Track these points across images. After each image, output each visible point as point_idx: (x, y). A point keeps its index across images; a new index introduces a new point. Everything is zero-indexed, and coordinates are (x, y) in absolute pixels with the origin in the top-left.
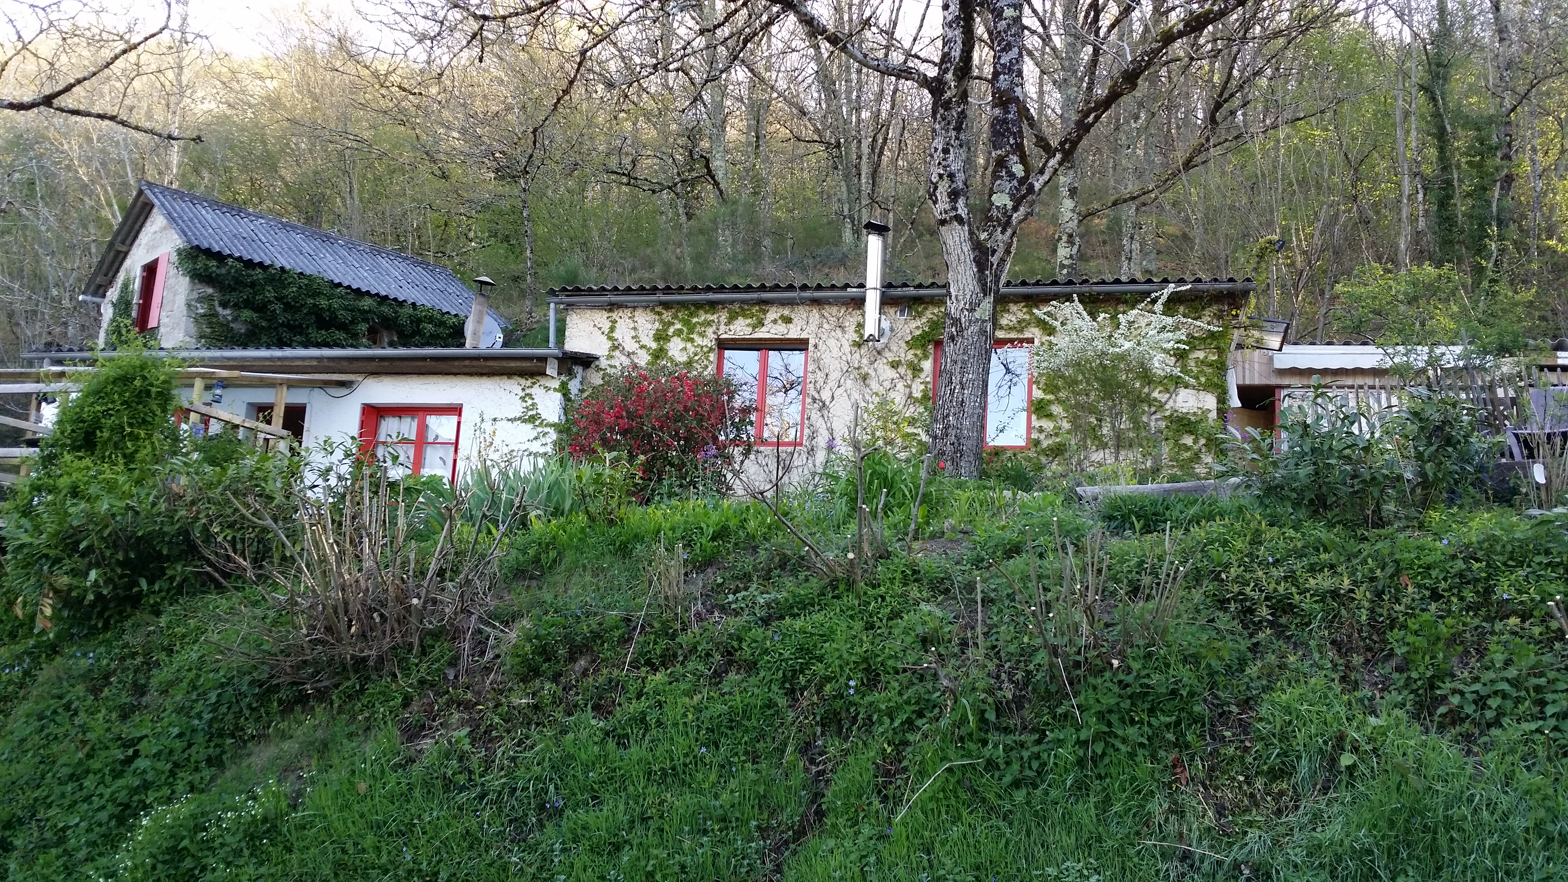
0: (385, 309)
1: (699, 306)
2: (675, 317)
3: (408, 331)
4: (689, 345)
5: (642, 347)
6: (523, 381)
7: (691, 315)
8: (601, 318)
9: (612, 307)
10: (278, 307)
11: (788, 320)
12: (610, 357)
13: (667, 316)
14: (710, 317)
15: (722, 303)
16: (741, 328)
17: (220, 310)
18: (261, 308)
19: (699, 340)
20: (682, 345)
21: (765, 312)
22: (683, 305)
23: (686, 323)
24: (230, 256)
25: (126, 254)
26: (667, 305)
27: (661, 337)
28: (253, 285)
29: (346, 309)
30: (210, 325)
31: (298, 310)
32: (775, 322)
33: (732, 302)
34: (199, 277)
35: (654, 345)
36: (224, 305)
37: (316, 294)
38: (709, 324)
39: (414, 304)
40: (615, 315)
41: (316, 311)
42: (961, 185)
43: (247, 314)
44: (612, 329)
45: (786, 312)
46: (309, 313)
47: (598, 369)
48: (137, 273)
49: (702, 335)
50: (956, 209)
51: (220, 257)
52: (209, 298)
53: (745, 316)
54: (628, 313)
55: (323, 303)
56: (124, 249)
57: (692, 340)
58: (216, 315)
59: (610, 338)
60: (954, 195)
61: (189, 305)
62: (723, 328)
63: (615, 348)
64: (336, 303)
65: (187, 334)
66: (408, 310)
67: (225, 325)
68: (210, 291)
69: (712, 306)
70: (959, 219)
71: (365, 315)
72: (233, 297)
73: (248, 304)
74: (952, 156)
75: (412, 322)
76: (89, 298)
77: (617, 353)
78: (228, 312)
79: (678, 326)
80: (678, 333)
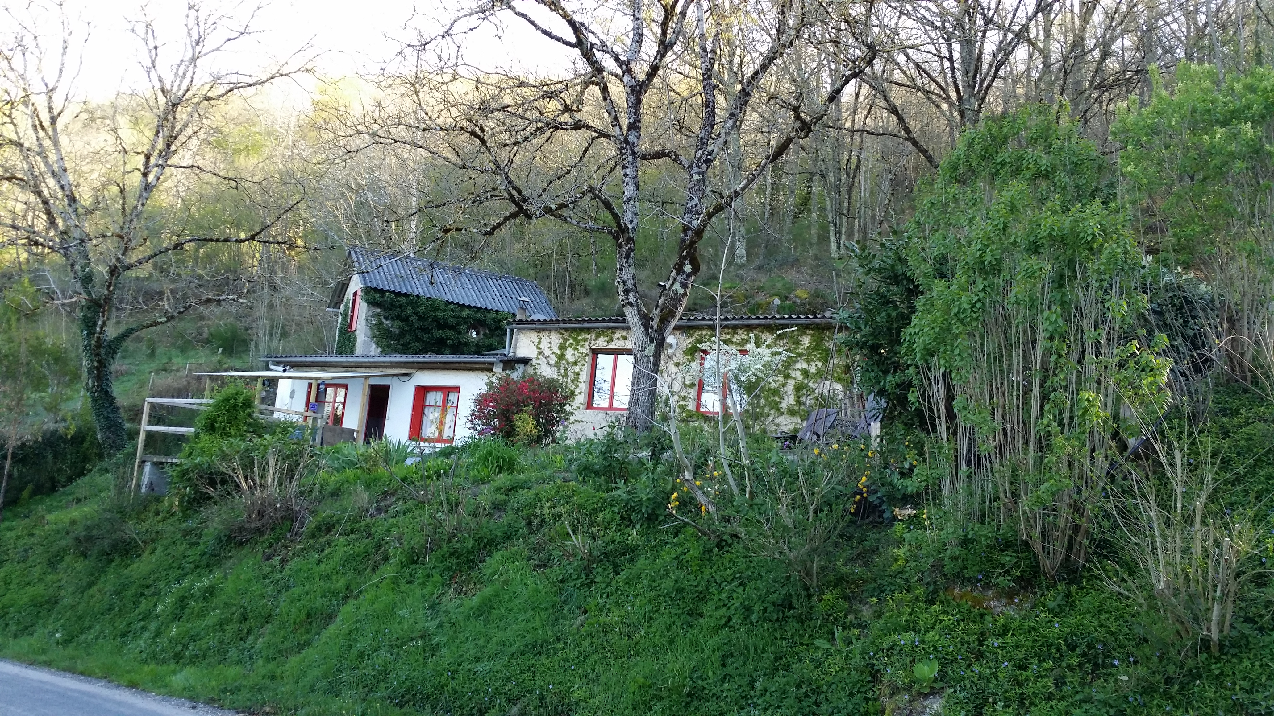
0: (478, 315)
1: (582, 330)
2: (570, 336)
3: (493, 327)
4: (576, 352)
5: (553, 353)
6: (488, 374)
7: (578, 335)
8: (534, 336)
9: (539, 331)
10: (413, 319)
11: (625, 338)
12: (537, 359)
13: (566, 335)
14: (588, 336)
15: (594, 328)
16: (601, 343)
17: (384, 321)
18: (406, 320)
19: (581, 350)
20: (572, 352)
21: (614, 333)
22: (574, 329)
23: (575, 339)
24: (388, 291)
25: (348, 285)
26: (566, 330)
27: (562, 347)
28: (401, 306)
29: (454, 317)
30: (379, 330)
31: (426, 319)
32: (618, 339)
33: (598, 328)
34: (371, 303)
35: (558, 352)
36: (386, 318)
37: (437, 309)
38: (586, 340)
39: (497, 311)
40: (541, 335)
41: (436, 320)
42: (630, 286)
43: (397, 323)
44: (539, 343)
45: (624, 334)
46: (433, 321)
47: (532, 365)
48: (351, 297)
49: (582, 346)
50: (628, 299)
51: (382, 291)
52: (377, 315)
53: (604, 336)
54: (547, 332)
55: (439, 315)
56: (346, 282)
57: (577, 349)
58: (382, 324)
59: (538, 348)
60: (627, 292)
61: (367, 320)
62: (593, 342)
63: (540, 353)
64: (447, 314)
65: (366, 336)
66: (493, 315)
67: (388, 330)
68: (379, 310)
69: (588, 330)
70: (631, 304)
71: (465, 320)
72: (390, 314)
73: (398, 317)
74: (624, 272)
75: (495, 322)
76: (331, 309)
77: (541, 357)
78: (388, 322)
79: (571, 341)
80: (571, 345)
